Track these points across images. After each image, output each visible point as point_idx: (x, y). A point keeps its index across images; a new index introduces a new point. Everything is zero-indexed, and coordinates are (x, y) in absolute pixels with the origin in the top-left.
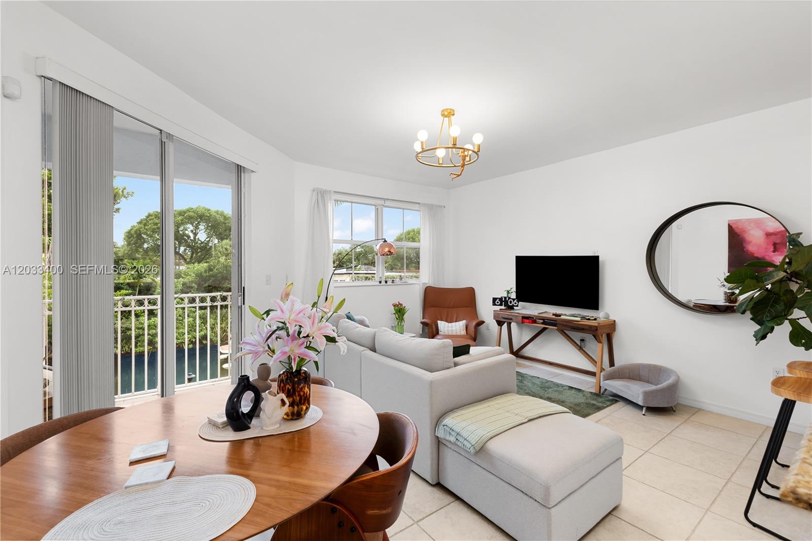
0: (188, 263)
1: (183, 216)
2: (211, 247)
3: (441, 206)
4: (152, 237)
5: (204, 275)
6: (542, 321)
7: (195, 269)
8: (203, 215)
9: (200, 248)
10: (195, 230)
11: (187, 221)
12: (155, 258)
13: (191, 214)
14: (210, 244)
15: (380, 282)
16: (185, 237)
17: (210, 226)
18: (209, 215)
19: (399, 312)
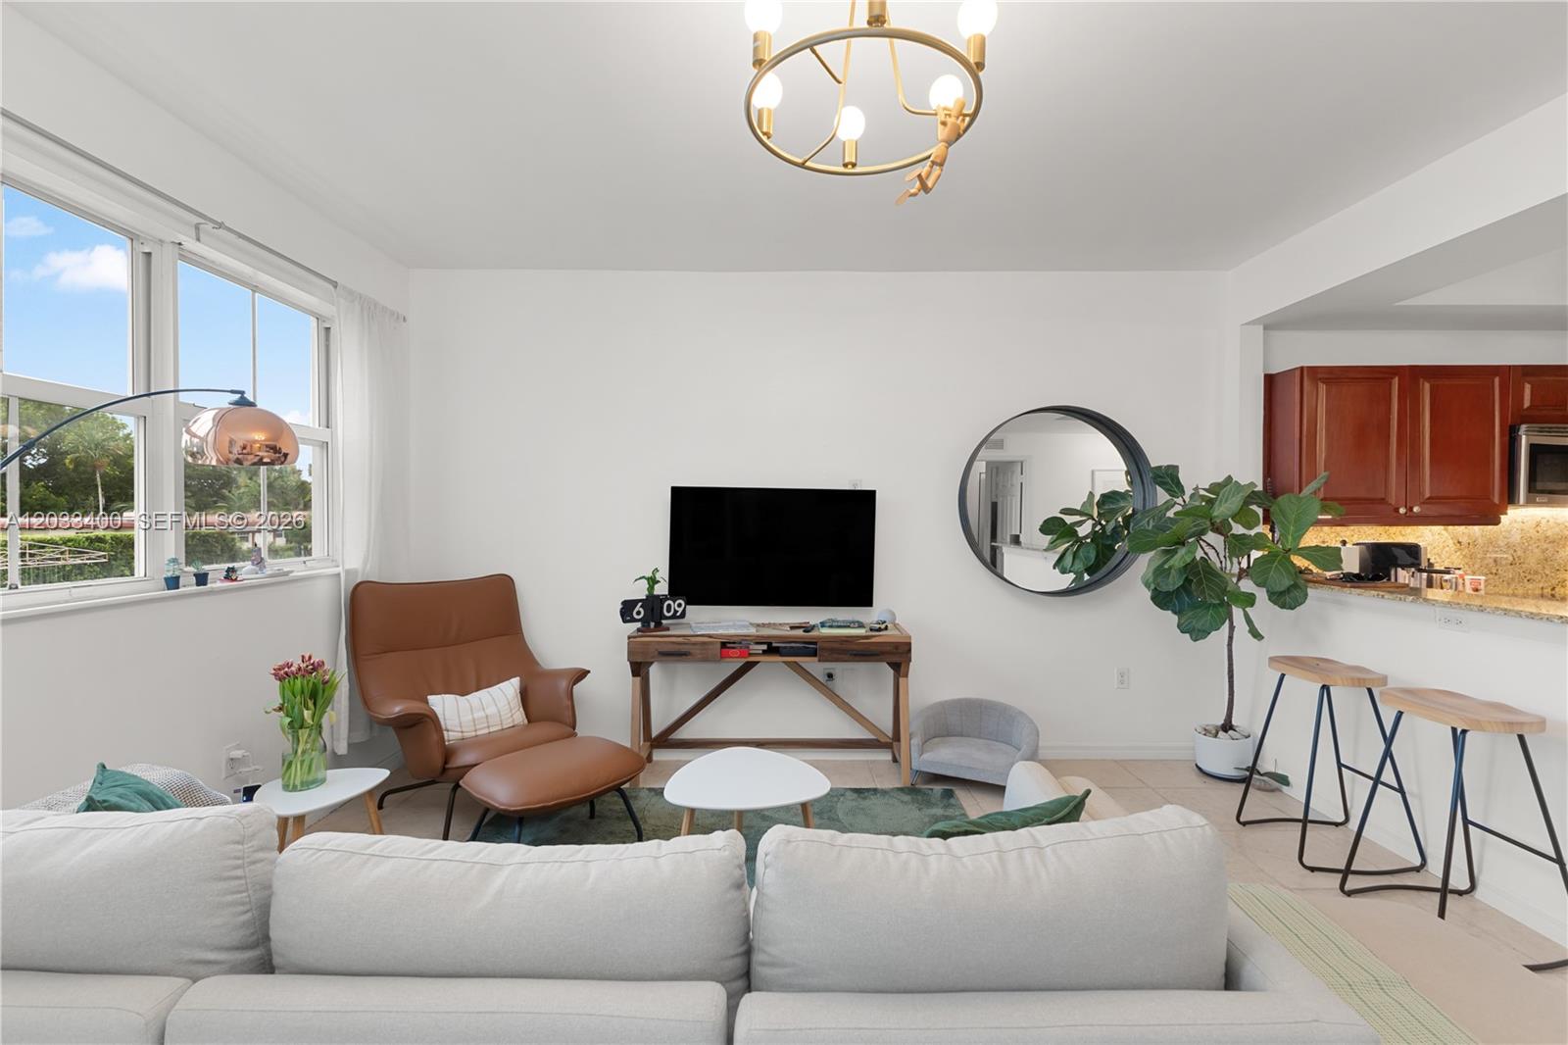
3: (397, 316)
6: (765, 647)
15: (173, 582)
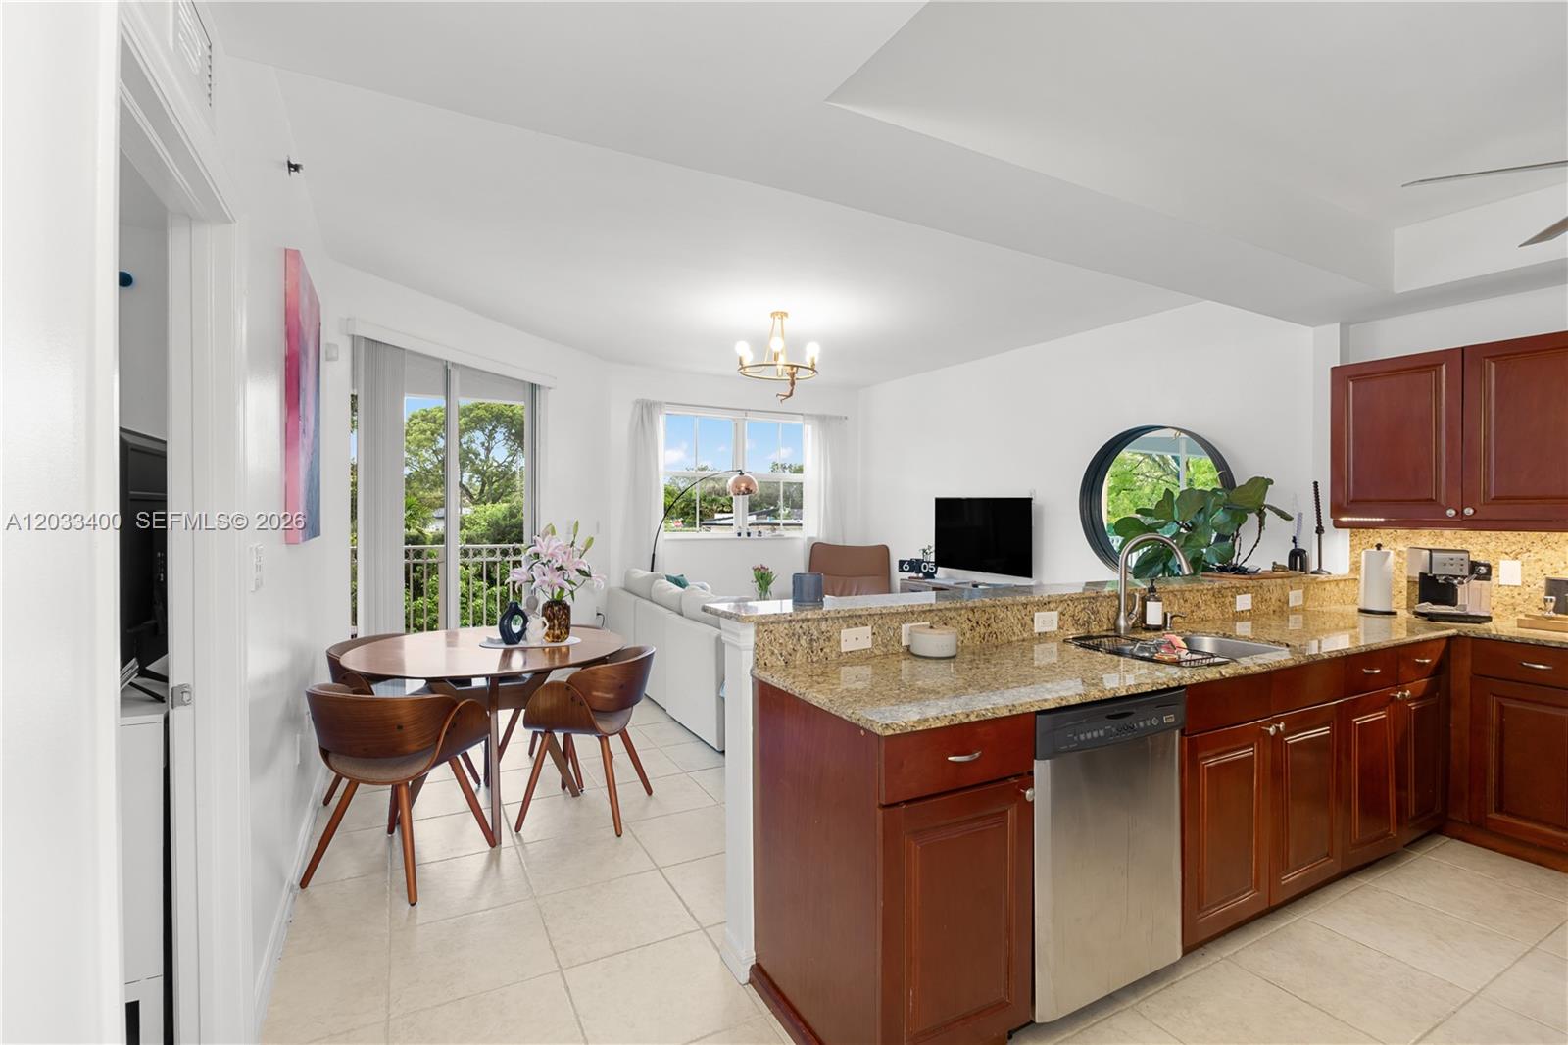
0: (476, 503)
1: (468, 416)
2: (515, 472)
3: (841, 418)
4: (417, 454)
5: (502, 523)
7: (488, 513)
8: (502, 414)
9: (496, 475)
10: (488, 442)
11: (474, 425)
12: (421, 493)
13: (482, 412)
14: (513, 468)
15: (739, 535)
16: (471, 455)
17: (513, 435)
18: (510, 414)
19: (762, 578)
